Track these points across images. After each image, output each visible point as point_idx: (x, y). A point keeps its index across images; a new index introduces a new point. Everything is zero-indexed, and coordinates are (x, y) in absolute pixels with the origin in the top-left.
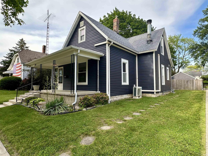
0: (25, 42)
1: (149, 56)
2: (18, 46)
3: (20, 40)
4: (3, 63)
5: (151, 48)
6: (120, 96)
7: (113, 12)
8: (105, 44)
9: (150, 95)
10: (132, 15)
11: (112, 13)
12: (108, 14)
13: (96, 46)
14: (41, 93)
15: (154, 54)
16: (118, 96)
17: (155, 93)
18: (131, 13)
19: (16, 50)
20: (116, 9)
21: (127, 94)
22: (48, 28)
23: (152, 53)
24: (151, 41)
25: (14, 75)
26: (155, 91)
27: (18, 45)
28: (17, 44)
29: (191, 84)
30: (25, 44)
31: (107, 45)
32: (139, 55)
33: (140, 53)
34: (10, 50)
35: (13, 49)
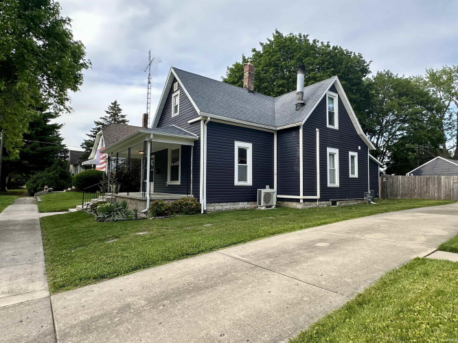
0: (120, 107)
1: (294, 134)
2: (109, 115)
3: (112, 104)
4: (85, 146)
5: (297, 120)
6: (228, 204)
7: (273, 39)
8: (199, 121)
9: (294, 205)
10: (311, 42)
11: (270, 41)
12: (262, 44)
13: (191, 124)
14: (116, 197)
15: (301, 131)
16: (225, 204)
17: (301, 201)
18: (308, 38)
19: (105, 123)
20: (277, 32)
21: (248, 201)
22: (149, 83)
23: (297, 128)
24: (303, 105)
25: (97, 166)
26: (301, 196)
27: (109, 113)
28: (107, 112)
29: (435, 185)
30: (120, 110)
31: (202, 122)
32: (280, 132)
33: (278, 129)
34: (96, 123)
35: (102, 121)
